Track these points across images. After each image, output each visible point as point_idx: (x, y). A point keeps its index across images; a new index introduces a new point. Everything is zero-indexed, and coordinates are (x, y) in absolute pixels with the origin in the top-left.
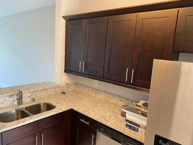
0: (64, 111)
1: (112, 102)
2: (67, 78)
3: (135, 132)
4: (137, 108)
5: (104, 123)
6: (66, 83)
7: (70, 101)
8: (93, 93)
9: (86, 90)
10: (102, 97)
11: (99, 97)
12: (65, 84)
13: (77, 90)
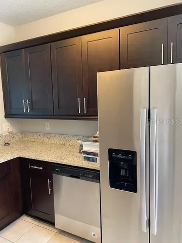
0: (9, 159)
1: (68, 144)
2: (10, 125)
3: (94, 163)
4: (95, 139)
5: (60, 161)
6: (9, 132)
7: (16, 150)
8: (45, 139)
9: (36, 137)
10: (56, 141)
11: (53, 142)
12: (8, 134)
13: (24, 139)
